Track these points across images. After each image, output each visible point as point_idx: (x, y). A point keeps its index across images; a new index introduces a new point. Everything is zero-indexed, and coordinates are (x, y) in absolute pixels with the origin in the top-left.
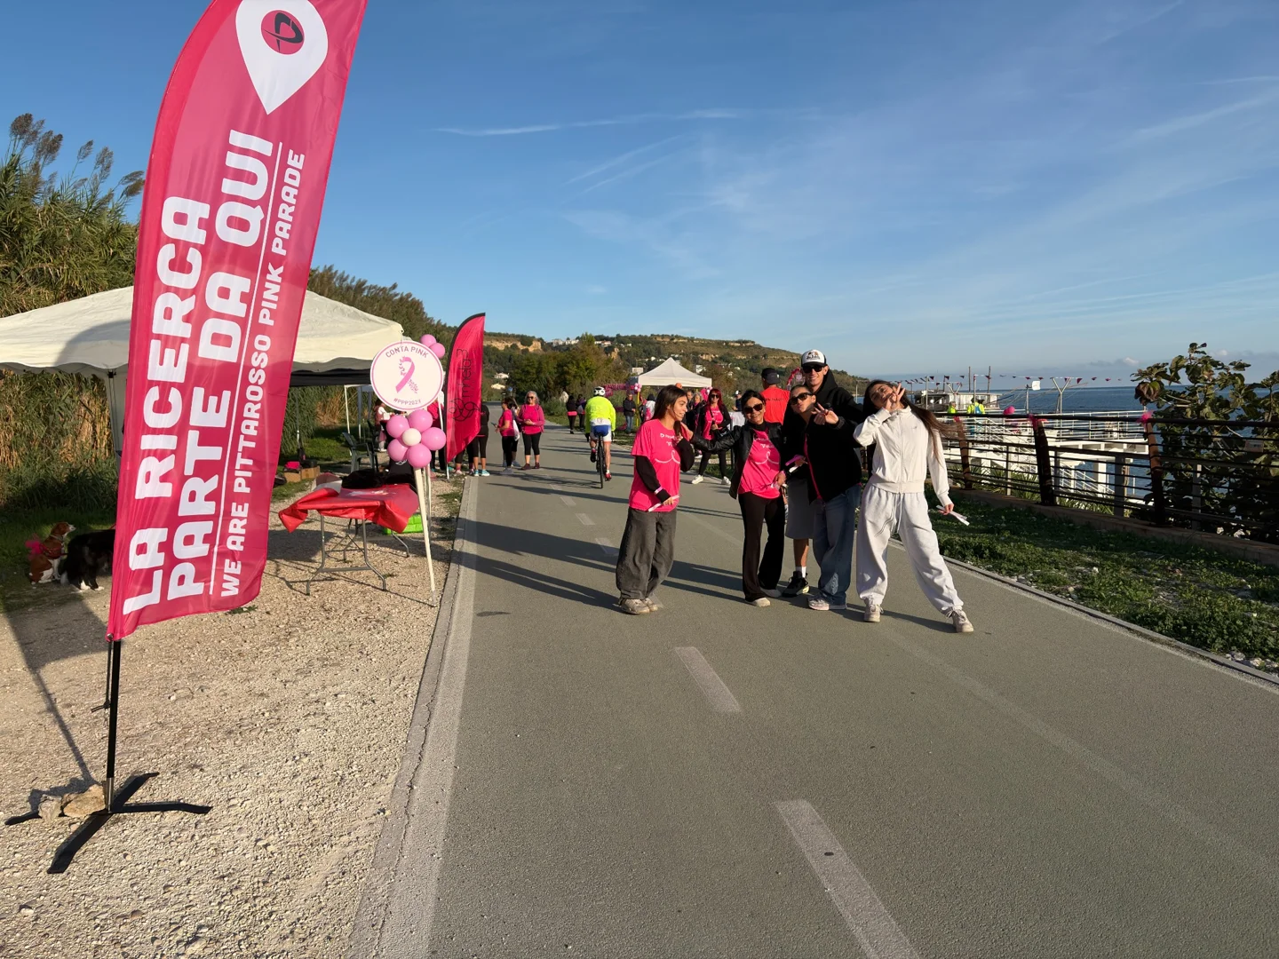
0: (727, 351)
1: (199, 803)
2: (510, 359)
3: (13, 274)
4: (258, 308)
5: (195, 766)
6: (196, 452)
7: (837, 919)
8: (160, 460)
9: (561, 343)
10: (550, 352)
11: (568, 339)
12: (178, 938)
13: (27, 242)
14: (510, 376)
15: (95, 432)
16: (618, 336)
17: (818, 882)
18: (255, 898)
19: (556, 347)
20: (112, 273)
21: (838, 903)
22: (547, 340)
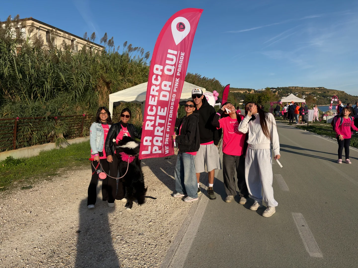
0: (314, 91)
1: (154, 197)
2: (245, 96)
3: (123, 80)
4: (173, 88)
5: (154, 190)
6: (158, 121)
7: (301, 240)
8: (151, 122)
9: (260, 90)
10: (256, 93)
11: (262, 89)
12: (148, 221)
13: (126, 72)
14: (244, 100)
15: (140, 117)
16: (278, 87)
17: (297, 231)
18: (163, 216)
19: (258, 92)
20: (144, 79)
21: (302, 237)
22: (256, 90)
